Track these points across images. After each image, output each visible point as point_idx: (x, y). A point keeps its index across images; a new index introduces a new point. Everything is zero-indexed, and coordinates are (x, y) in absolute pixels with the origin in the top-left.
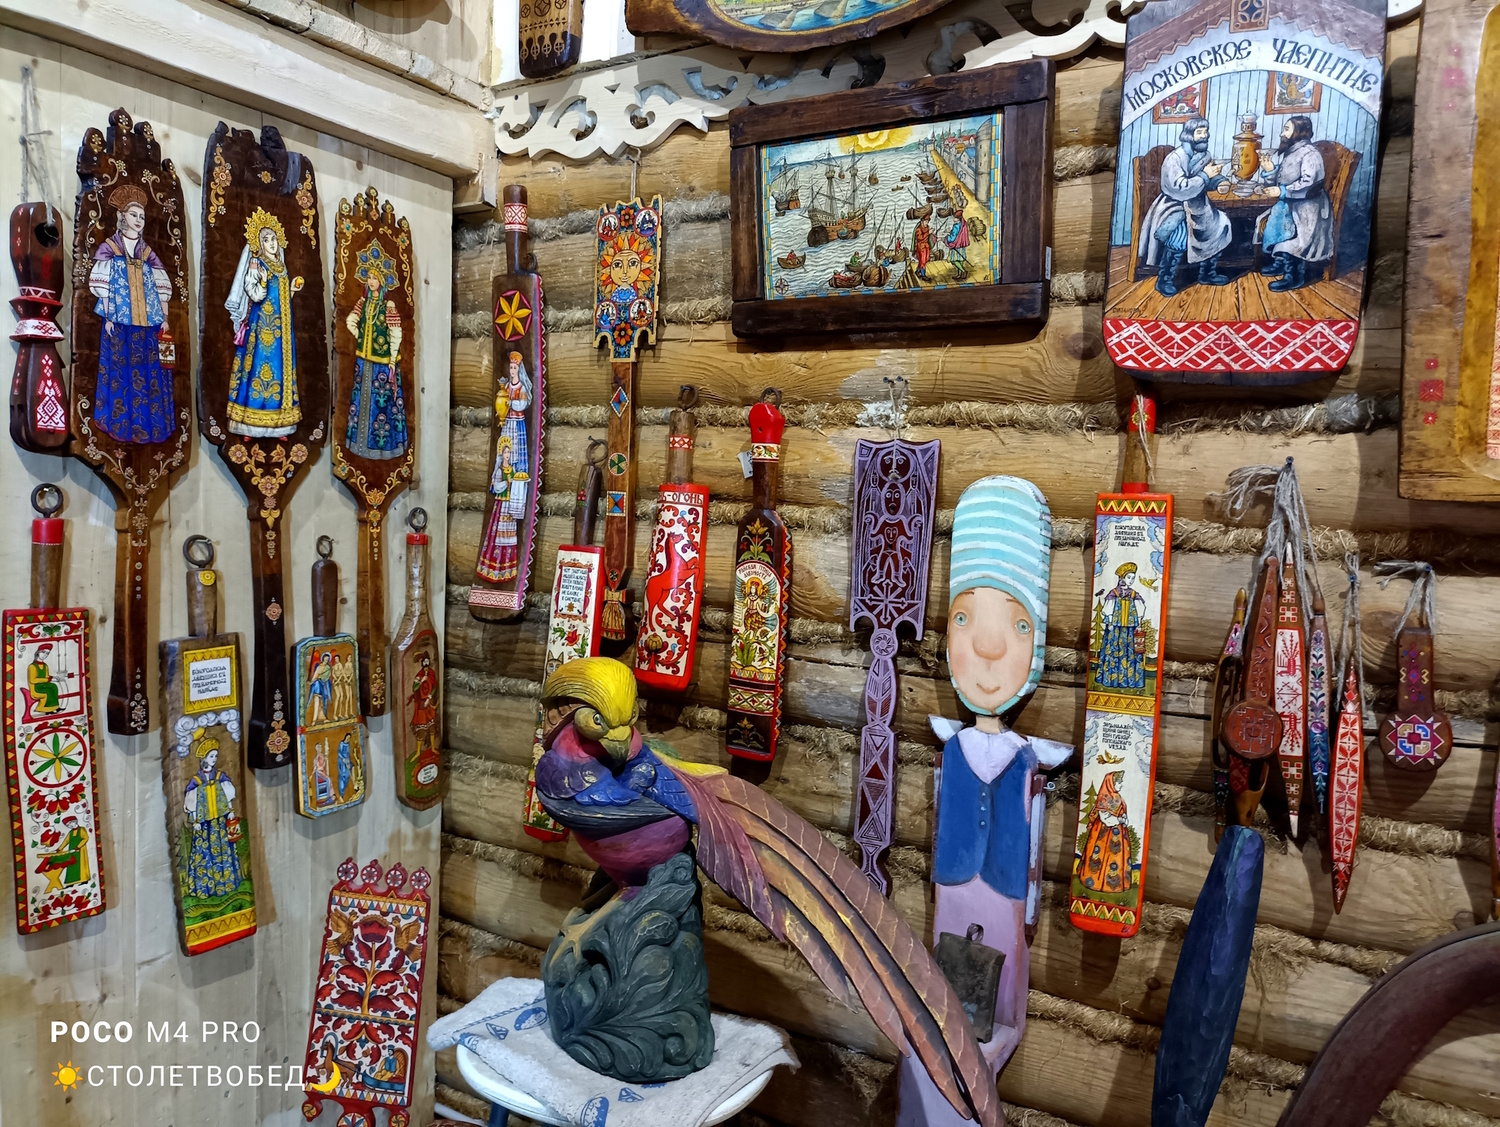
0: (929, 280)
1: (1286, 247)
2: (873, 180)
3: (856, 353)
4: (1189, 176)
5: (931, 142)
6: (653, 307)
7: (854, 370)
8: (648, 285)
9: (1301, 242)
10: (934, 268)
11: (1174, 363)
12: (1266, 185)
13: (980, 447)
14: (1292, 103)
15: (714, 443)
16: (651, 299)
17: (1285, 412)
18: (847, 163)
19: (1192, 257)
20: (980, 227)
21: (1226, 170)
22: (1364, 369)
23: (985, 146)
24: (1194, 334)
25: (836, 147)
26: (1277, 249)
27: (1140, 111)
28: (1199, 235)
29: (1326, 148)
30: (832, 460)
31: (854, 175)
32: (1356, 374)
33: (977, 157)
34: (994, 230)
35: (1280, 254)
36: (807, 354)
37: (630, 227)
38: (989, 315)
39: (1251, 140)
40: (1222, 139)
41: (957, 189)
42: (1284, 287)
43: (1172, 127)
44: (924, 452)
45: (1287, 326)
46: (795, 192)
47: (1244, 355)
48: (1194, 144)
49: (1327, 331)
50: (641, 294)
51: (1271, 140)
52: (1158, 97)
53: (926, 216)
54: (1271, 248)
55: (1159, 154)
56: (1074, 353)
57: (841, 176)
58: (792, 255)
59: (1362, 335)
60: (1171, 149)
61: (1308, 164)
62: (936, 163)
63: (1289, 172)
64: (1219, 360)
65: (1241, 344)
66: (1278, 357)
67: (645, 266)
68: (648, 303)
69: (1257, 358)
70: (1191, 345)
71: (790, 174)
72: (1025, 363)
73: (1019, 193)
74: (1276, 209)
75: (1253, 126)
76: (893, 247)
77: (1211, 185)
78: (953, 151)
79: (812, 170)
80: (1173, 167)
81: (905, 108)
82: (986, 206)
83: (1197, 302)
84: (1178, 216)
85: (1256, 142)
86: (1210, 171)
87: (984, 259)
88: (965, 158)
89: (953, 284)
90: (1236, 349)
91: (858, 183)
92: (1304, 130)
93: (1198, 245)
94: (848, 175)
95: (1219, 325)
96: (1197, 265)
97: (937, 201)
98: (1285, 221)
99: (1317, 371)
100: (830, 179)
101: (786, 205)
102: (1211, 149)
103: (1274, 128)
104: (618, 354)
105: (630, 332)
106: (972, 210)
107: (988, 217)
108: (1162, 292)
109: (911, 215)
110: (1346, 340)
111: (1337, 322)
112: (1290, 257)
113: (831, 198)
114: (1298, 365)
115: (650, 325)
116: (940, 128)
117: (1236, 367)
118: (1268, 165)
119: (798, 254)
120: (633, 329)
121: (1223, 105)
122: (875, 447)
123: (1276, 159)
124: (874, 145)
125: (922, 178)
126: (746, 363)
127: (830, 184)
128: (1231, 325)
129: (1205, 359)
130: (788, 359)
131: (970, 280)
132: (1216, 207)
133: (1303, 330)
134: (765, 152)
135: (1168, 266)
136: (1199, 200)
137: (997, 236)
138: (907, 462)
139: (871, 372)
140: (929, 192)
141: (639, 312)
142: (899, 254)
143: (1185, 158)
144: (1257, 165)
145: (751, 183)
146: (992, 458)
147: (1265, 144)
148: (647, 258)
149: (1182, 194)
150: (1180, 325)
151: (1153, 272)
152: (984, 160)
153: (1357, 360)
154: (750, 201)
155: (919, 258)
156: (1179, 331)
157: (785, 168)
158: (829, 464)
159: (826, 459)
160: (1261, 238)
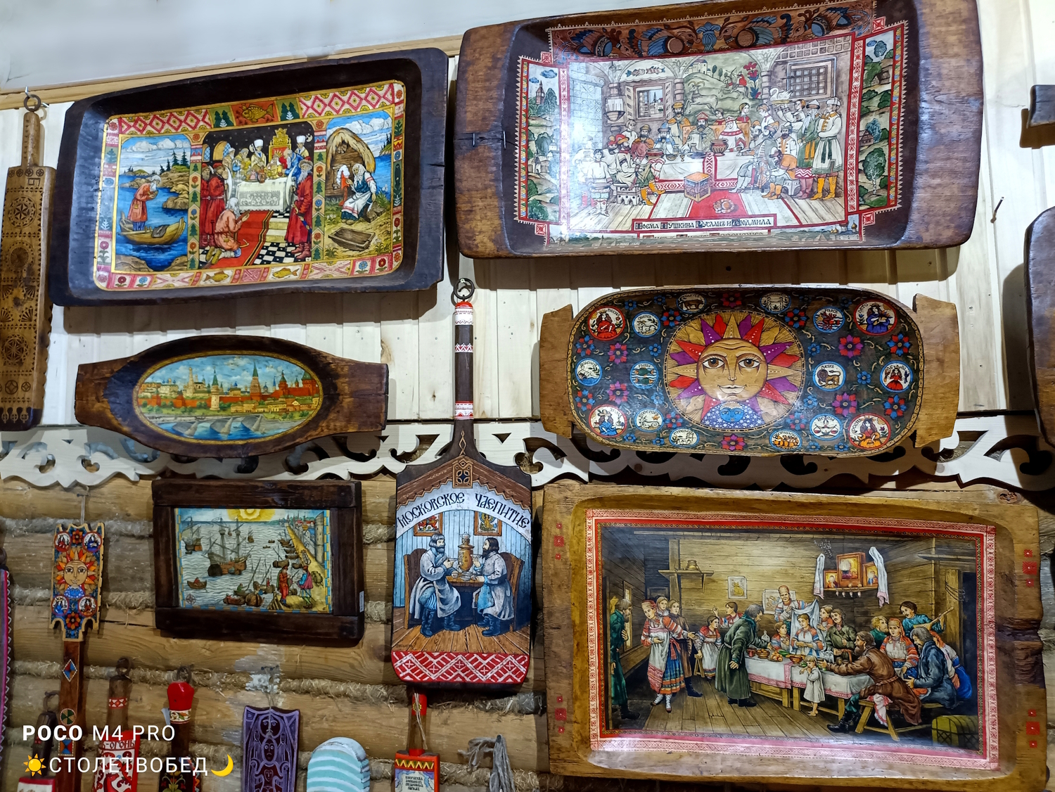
0: (289, 606)
1: (489, 611)
2: (251, 540)
3: (244, 644)
4: (435, 567)
5: (287, 521)
6: (96, 603)
7: (243, 655)
8: (93, 587)
9: (497, 609)
10: (291, 600)
11: (433, 677)
12: (477, 575)
13: (326, 712)
14: (487, 530)
15: (144, 699)
16: (95, 598)
17: (498, 701)
18: (233, 527)
19: (440, 614)
20: (319, 578)
21: (455, 565)
22: (535, 680)
23: (320, 529)
24: (443, 659)
25: (226, 514)
26: (485, 612)
27: (406, 528)
28: (442, 601)
29: (506, 556)
30: (229, 716)
31: (238, 535)
32: (531, 682)
33: (315, 535)
34: (328, 580)
35: (486, 614)
36: (210, 643)
37: (79, 544)
38: (326, 634)
39: (469, 549)
40: (452, 546)
41: (303, 552)
42: (490, 634)
43: (424, 538)
44: (289, 718)
45: (493, 657)
46: (198, 540)
47: (472, 673)
48: (437, 549)
49: (514, 661)
50: (87, 593)
51: (478, 550)
52: (415, 521)
53: (286, 567)
54: (482, 611)
55: (419, 553)
56: (379, 658)
57: (230, 534)
58: (197, 581)
59: (532, 662)
60: (425, 551)
61: (497, 565)
62: (290, 536)
63: (488, 568)
64: (459, 675)
65: (469, 666)
66: (489, 675)
67: (90, 573)
68: (92, 600)
69: (479, 674)
70: (442, 666)
71: (195, 528)
72: (351, 661)
73: (341, 560)
74: (483, 589)
75: (468, 541)
76: (265, 583)
77: (448, 572)
78: (301, 529)
79: (210, 528)
80: (426, 561)
81: (269, 499)
82: (322, 565)
83: (444, 641)
84: (431, 590)
85: (470, 549)
86: (447, 564)
87: (322, 598)
88: (308, 534)
89: (303, 611)
90: (467, 669)
91: (241, 540)
92: (494, 546)
93: (443, 607)
94: (234, 534)
95: (457, 655)
96: (442, 619)
97: (291, 558)
98: (488, 596)
99: (510, 684)
100: (222, 535)
101: (193, 547)
102: (446, 552)
103: (480, 543)
104: (69, 635)
105: (78, 620)
106: (313, 566)
107: (324, 572)
108: (425, 634)
109: (276, 565)
110: (524, 666)
111: (518, 655)
112: (492, 616)
113: (223, 547)
114: (500, 680)
115: (94, 615)
116: (293, 513)
117: (468, 679)
118: (478, 563)
119: (201, 580)
120: (81, 618)
121: (451, 528)
122: (257, 713)
123: (481, 561)
124: (251, 518)
125: (282, 543)
126: (167, 645)
127: (222, 538)
128: (464, 655)
129: (451, 674)
130: (197, 643)
131: (314, 609)
132: (452, 585)
133: (502, 660)
134: (177, 511)
135: (427, 619)
136: (442, 581)
137: (330, 584)
138: (278, 725)
139: (254, 657)
140: (287, 552)
141: (86, 605)
142: (269, 589)
143: (433, 556)
144: (472, 563)
145: (168, 531)
146: (334, 721)
147: (475, 552)
148: (93, 568)
149: (433, 577)
150: (436, 654)
151: (418, 622)
152: (320, 537)
153: (531, 675)
154: (168, 542)
155: (282, 592)
156: (435, 658)
157: (192, 524)
158: (227, 719)
159: (225, 716)
160: (476, 605)
